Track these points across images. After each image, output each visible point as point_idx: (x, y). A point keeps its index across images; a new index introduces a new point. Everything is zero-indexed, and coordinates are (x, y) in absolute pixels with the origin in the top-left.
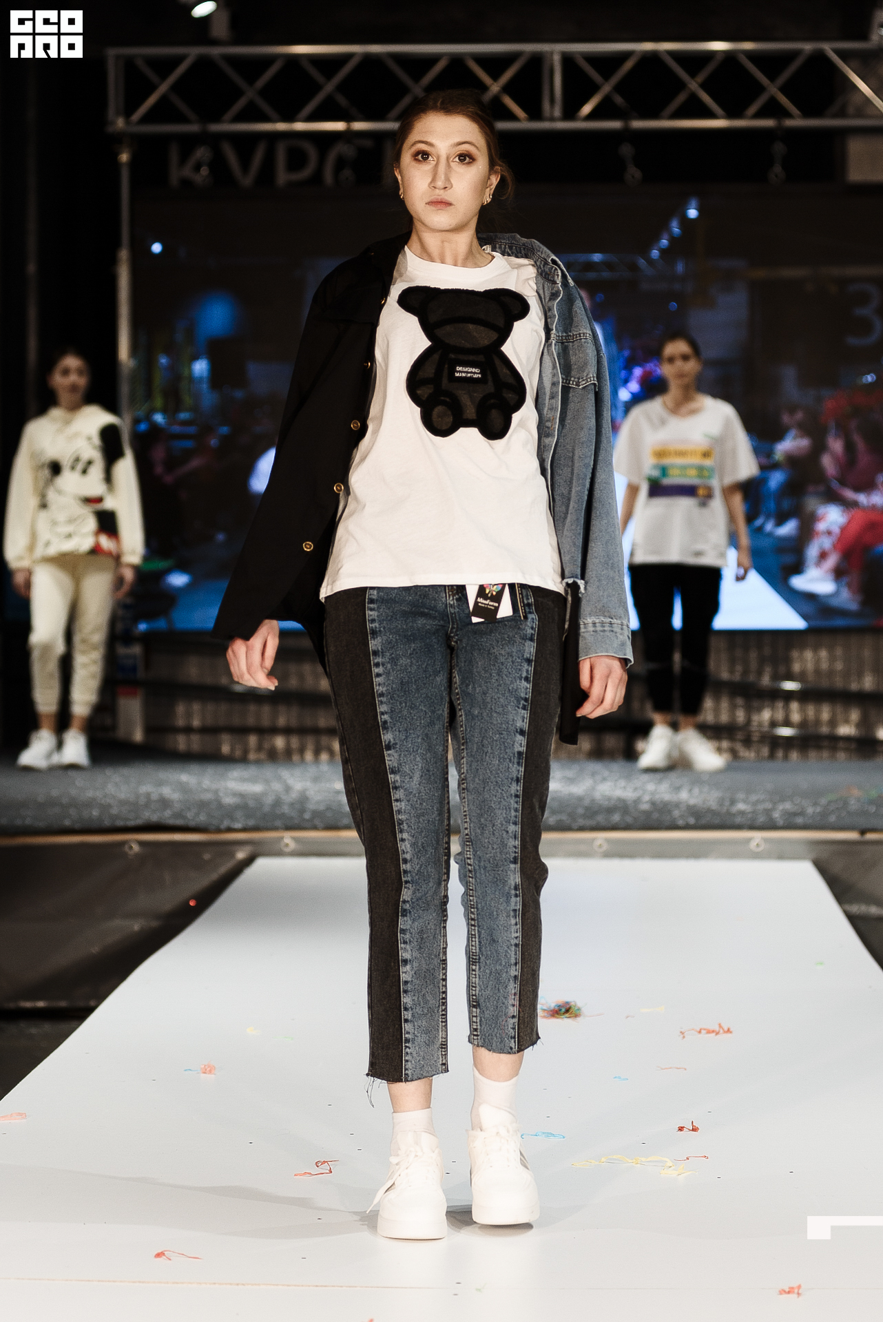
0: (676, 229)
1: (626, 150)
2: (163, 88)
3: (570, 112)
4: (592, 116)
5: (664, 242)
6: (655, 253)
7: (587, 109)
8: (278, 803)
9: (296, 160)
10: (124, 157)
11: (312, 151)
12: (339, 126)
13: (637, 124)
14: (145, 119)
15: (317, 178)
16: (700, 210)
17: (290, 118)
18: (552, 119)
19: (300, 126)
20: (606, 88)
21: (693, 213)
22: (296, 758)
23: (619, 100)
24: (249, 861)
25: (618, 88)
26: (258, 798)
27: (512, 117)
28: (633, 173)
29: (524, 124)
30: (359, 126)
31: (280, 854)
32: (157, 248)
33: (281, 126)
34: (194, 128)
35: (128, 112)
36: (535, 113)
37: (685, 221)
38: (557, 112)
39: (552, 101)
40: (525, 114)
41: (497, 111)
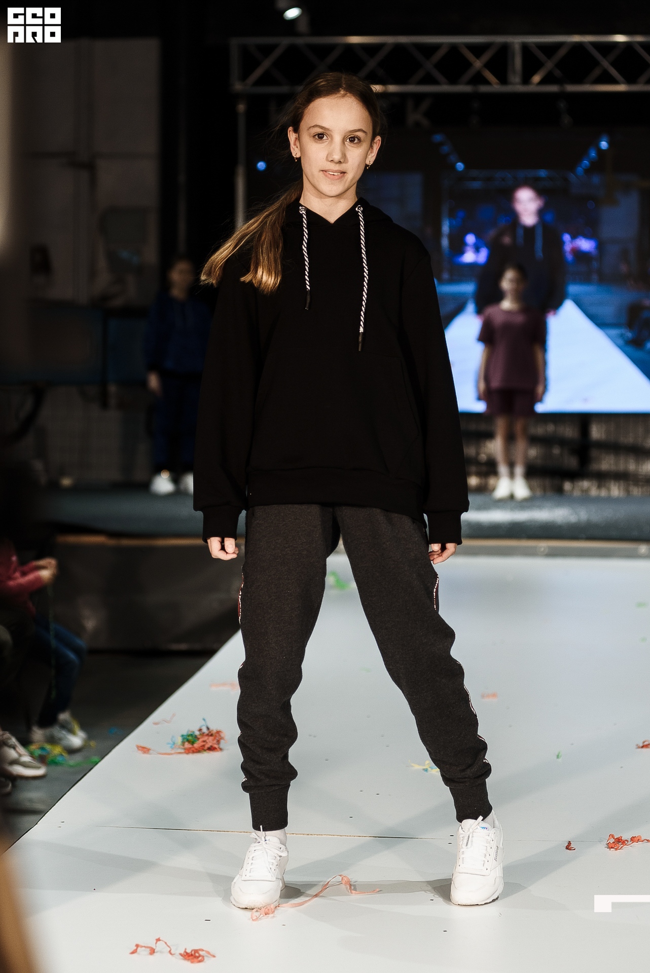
0: (593, 154)
1: (562, 105)
2: (266, 64)
3: (526, 80)
4: (542, 82)
5: (586, 163)
6: (580, 170)
7: (536, 78)
10: (241, 108)
13: (571, 88)
14: (258, 83)
16: (609, 143)
18: (515, 84)
20: (549, 65)
21: (604, 145)
23: (558, 73)
25: (558, 65)
27: (487, 82)
28: (566, 120)
29: (496, 87)
30: (392, 88)
32: (261, 165)
34: (284, 89)
35: (244, 77)
36: (503, 80)
38: (518, 80)
39: (515, 73)
40: (497, 81)
41: (479, 79)
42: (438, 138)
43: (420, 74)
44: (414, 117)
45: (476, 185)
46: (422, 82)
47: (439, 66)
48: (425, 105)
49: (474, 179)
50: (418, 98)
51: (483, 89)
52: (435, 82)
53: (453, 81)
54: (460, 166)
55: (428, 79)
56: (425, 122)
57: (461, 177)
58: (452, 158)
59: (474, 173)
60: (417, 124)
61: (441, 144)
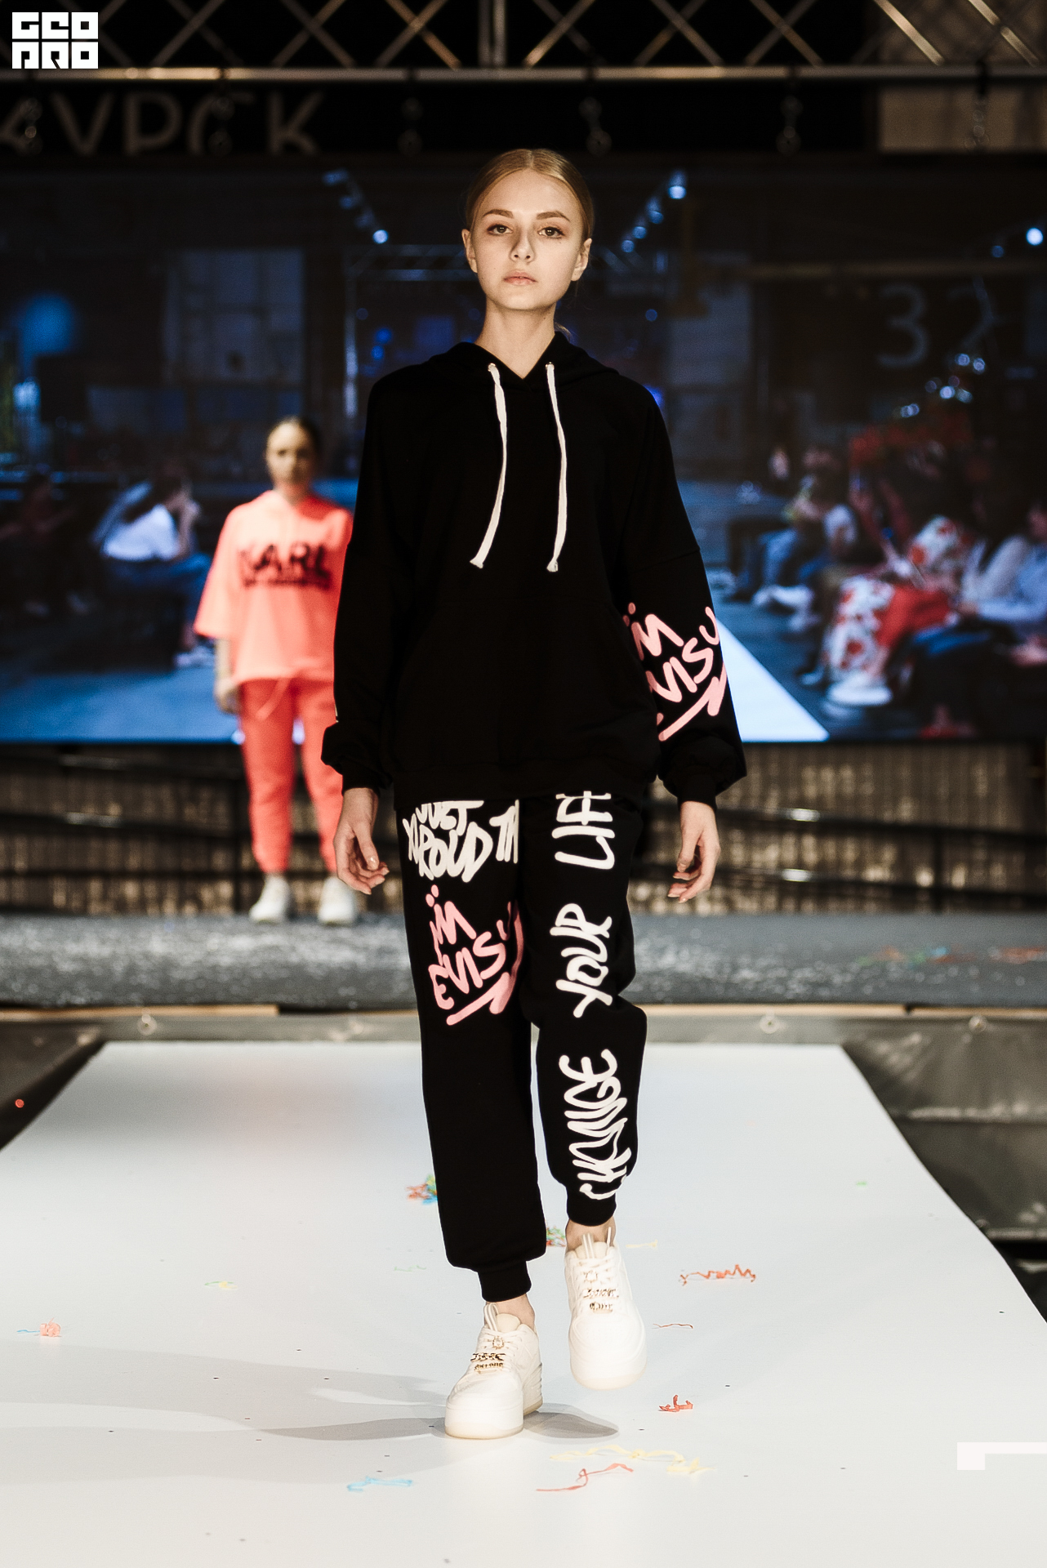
0: (654, 211)
1: (590, 108)
3: (515, 58)
4: (544, 63)
5: (640, 230)
6: (628, 245)
7: (537, 54)
8: (131, 970)
9: (152, 119)
11: (172, 107)
12: (210, 74)
13: (605, 73)
15: (180, 143)
16: (688, 187)
17: (144, 63)
18: (492, 67)
19: (157, 73)
20: (563, 27)
21: (677, 192)
22: (151, 910)
23: (580, 41)
24: (95, 1048)
25: (579, 26)
26: (105, 964)
27: (436, 63)
28: (599, 138)
29: (454, 72)
30: (236, 74)
31: (136, 1038)
33: (133, 74)
34: (17, 75)
36: (469, 58)
37: (667, 202)
38: (499, 58)
39: (492, 42)
40: (455, 60)
41: (418, 55)
42: (333, 178)
43: (298, 44)
44: (282, 133)
45: (415, 275)
46: (297, 62)
47: (332, 27)
48: (305, 110)
49: (411, 263)
50: (293, 93)
51: (429, 74)
52: (330, 61)
53: (365, 60)
54: (380, 236)
55: (313, 57)
56: (307, 145)
57: (383, 258)
58: (366, 219)
59: (410, 250)
60: (290, 148)
61: (341, 189)
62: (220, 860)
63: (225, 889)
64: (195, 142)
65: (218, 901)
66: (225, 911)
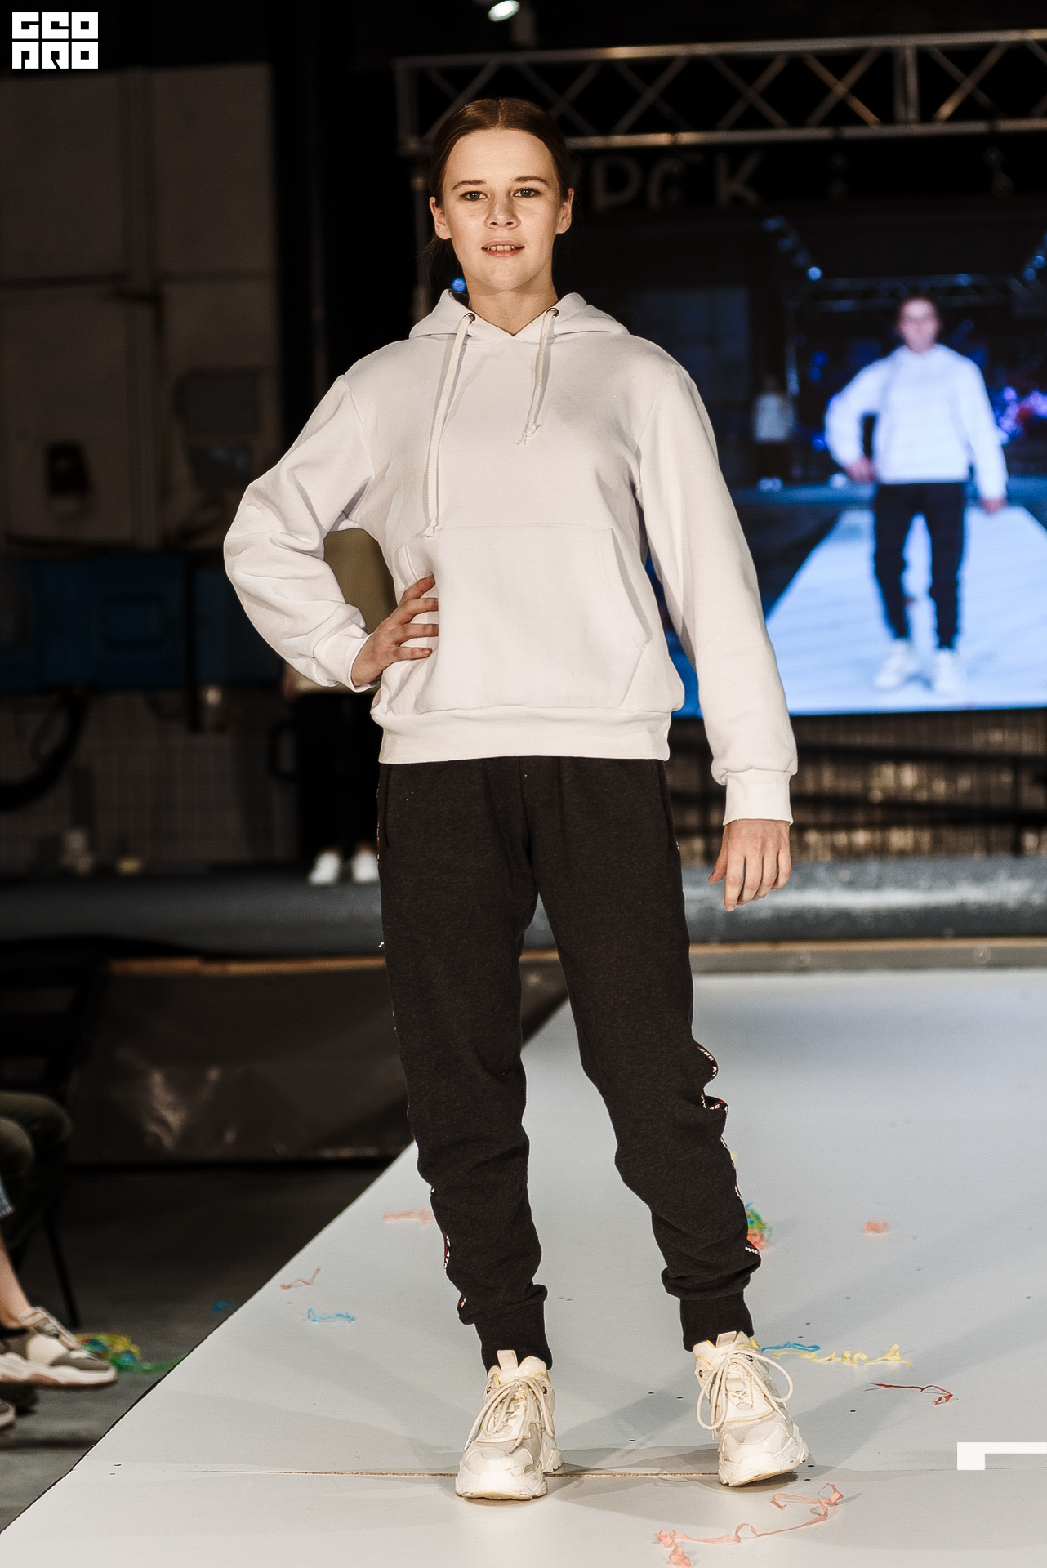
1: (993, 156)
3: (927, 113)
4: (955, 117)
5: (1041, 260)
6: (1030, 272)
7: (947, 109)
9: (616, 180)
10: (420, 183)
11: (633, 169)
12: (662, 139)
13: (1008, 125)
15: (641, 199)
17: (606, 131)
18: (907, 122)
19: (619, 140)
20: (968, 85)
23: (983, 99)
25: (984, 85)
27: (859, 121)
28: (1002, 183)
29: (873, 128)
30: (686, 138)
33: (597, 141)
35: (422, 130)
36: (887, 116)
38: (912, 114)
39: (906, 101)
40: (876, 118)
41: (843, 115)
42: (773, 224)
43: (738, 109)
44: (730, 187)
45: (846, 305)
46: (738, 126)
47: (768, 94)
48: (749, 166)
49: (841, 295)
50: (736, 152)
51: (851, 132)
52: (766, 124)
53: (796, 122)
54: (815, 273)
55: (753, 121)
56: (751, 197)
57: (818, 292)
58: (801, 259)
59: (841, 284)
60: (736, 200)
61: (780, 234)
62: (692, 819)
63: (698, 844)
64: (654, 198)
65: (692, 855)
66: (698, 862)
